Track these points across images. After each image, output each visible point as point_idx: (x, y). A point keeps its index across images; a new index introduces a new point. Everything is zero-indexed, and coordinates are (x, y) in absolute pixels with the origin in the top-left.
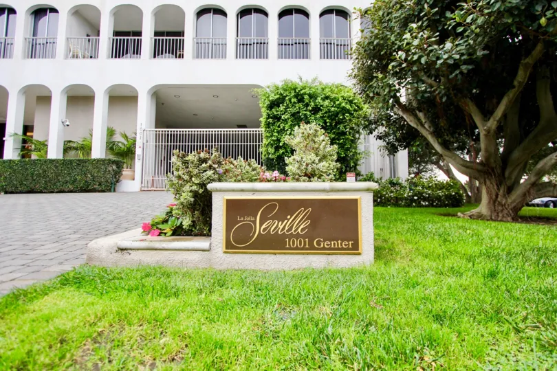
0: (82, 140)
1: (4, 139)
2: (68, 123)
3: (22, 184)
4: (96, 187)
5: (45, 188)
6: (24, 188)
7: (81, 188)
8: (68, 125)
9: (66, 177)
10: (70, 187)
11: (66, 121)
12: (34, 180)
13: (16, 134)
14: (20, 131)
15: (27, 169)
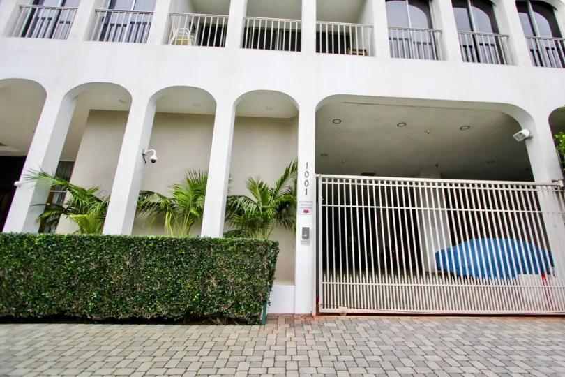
0: (174, 191)
1: (16, 183)
2: (154, 157)
3: (38, 298)
4: (223, 309)
5: (95, 310)
6: (41, 309)
7: (188, 311)
8: (153, 161)
9: (154, 284)
10: (160, 308)
11: (152, 153)
12: (72, 289)
13: (45, 175)
14: (52, 170)
15: (60, 260)
